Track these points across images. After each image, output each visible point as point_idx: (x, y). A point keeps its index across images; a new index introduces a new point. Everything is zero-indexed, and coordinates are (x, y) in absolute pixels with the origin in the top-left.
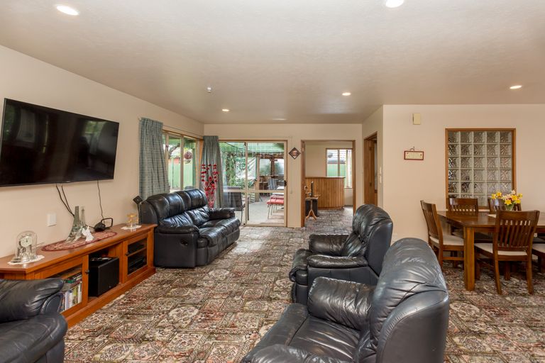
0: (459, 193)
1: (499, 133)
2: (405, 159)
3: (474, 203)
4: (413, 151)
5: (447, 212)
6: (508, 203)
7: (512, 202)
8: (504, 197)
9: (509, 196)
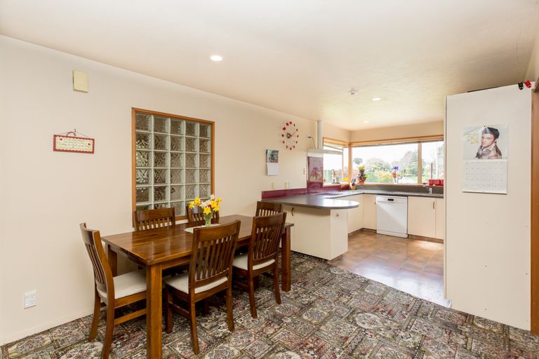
0: (152, 202)
1: (199, 124)
2: (55, 150)
3: (171, 215)
4: (72, 136)
5: (133, 232)
6: (207, 211)
7: (212, 209)
8: (204, 205)
9: (209, 202)
